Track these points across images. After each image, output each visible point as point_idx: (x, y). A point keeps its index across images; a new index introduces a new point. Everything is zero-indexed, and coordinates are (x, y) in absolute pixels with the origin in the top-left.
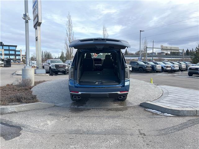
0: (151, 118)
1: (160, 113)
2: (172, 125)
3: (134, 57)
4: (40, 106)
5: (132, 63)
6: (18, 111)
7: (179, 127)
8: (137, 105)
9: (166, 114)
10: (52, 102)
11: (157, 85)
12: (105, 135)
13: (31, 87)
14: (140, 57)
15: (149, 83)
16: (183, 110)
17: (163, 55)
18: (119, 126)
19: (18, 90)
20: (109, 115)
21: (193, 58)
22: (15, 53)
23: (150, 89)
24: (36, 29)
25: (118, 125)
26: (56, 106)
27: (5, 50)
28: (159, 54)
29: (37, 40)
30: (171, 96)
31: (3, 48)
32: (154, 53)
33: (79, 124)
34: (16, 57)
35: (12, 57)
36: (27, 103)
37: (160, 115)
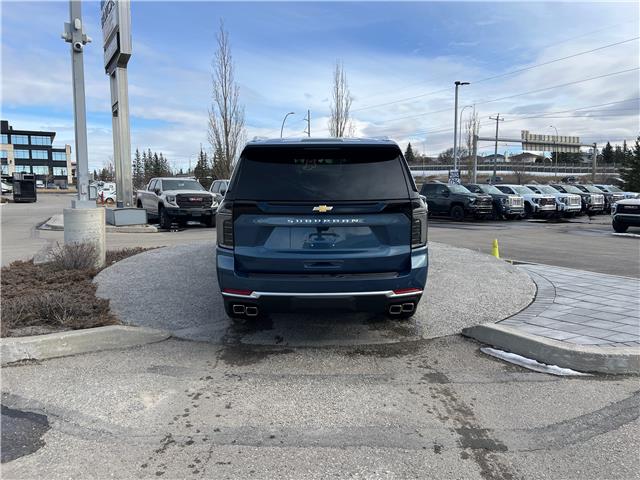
0: (502, 382)
1: (533, 365)
2: (579, 412)
3: (435, 169)
4: (118, 339)
5: (429, 188)
6: (42, 357)
7: (606, 419)
8: (450, 332)
9: (556, 367)
10: (162, 325)
11: (515, 263)
12: (344, 447)
13: (93, 270)
14: (453, 168)
15: (487, 258)
16: (616, 356)
17: (529, 164)
18: (391, 415)
19: (51, 282)
20: (356, 371)
21: (627, 172)
22: (50, 156)
23: (493, 278)
24: (113, 76)
25: (389, 409)
26: (176, 338)
27: (17, 147)
28: (516, 158)
29: (115, 114)
30: (566, 300)
31: (10, 142)
32: (499, 156)
33: (252, 407)
34: (51, 170)
35: (39, 170)
36: (75, 329)
37: (533, 371)
